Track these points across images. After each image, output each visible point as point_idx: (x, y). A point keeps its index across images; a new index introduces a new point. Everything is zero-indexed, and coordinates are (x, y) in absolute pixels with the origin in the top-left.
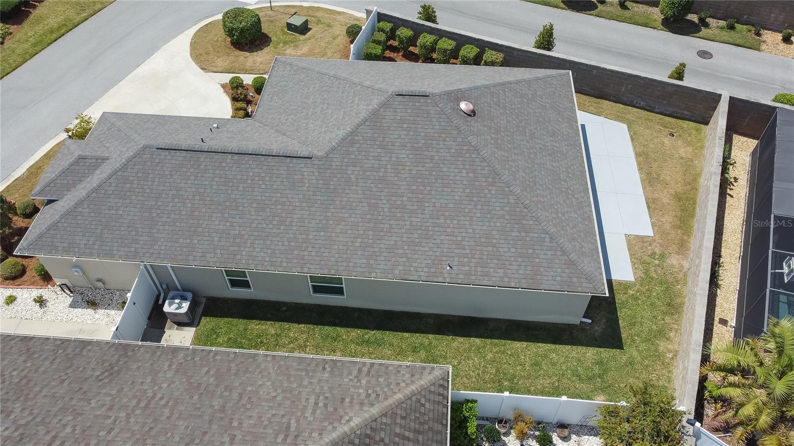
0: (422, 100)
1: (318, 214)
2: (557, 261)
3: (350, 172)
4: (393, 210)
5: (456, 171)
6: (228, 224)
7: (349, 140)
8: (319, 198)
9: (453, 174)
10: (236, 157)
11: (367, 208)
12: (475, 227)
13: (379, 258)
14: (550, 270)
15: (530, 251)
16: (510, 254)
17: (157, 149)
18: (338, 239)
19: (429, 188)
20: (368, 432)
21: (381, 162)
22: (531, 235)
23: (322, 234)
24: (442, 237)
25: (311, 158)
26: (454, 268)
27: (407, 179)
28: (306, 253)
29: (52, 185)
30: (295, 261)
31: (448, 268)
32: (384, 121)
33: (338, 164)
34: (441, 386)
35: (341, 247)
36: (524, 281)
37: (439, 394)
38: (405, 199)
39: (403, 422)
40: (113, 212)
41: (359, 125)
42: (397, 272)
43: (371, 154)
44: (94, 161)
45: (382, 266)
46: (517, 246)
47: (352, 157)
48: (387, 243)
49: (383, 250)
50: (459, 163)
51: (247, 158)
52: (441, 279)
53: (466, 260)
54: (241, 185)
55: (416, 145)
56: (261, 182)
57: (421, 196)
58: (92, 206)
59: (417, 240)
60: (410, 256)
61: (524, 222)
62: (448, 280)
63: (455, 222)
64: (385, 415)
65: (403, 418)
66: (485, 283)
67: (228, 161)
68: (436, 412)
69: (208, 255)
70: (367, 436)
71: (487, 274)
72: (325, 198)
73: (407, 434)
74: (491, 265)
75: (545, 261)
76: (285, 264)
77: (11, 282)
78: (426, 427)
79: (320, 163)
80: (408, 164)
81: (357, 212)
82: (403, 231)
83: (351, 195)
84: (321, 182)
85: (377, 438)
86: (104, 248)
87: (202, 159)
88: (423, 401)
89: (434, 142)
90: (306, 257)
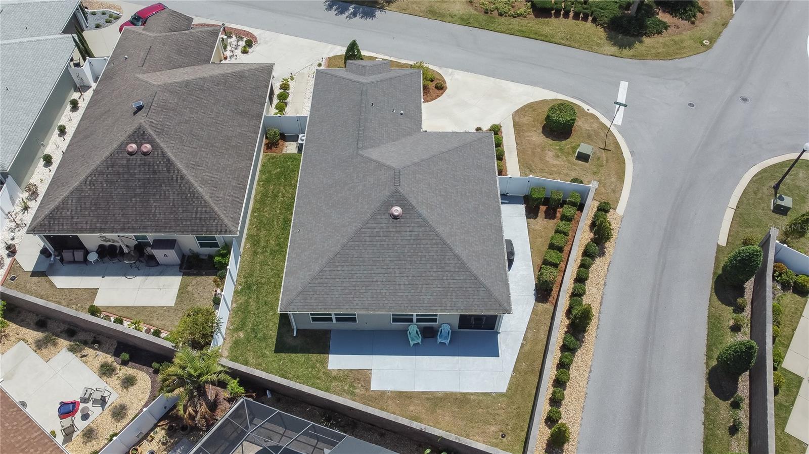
0: (392, 184)
1: (329, 165)
3: (350, 168)
4: (329, 195)
6: (325, 132)
7: (368, 160)
8: (337, 161)
9: (348, 215)
11: (330, 184)
14: (294, 279)
15: (304, 266)
16: (303, 257)
17: (362, 88)
19: (340, 206)
20: (196, 195)
21: (355, 180)
22: (313, 264)
23: (318, 171)
24: (314, 223)
27: (345, 195)
28: (310, 168)
30: (307, 166)
31: (298, 231)
32: (379, 171)
33: (355, 161)
34: (226, 230)
35: (312, 181)
36: (289, 268)
37: (221, 230)
38: (335, 198)
39: (204, 211)
41: (376, 161)
42: (298, 209)
43: (359, 174)
45: (301, 202)
46: (307, 260)
47: (358, 166)
48: (313, 200)
49: (309, 199)
50: (354, 216)
51: (358, 124)
53: (302, 237)
54: (344, 128)
59: (313, 212)
60: (306, 212)
63: (322, 225)
64: (205, 202)
65: (206, 211)
67: (356, 117)
68: (212, 228)
70: (194, 195)
71: (294, 250)
72: (336, 164)
73: (199, 214)
74: (298, 250)
75: (299, 275)
76: (305, 162)
78: (204, 223)
80: (354, 192)
81: (329, 180)
82: (318, 204)
83: (338, 174)
85: (194, 200)
88: (216, 221)
89: (366, 199)
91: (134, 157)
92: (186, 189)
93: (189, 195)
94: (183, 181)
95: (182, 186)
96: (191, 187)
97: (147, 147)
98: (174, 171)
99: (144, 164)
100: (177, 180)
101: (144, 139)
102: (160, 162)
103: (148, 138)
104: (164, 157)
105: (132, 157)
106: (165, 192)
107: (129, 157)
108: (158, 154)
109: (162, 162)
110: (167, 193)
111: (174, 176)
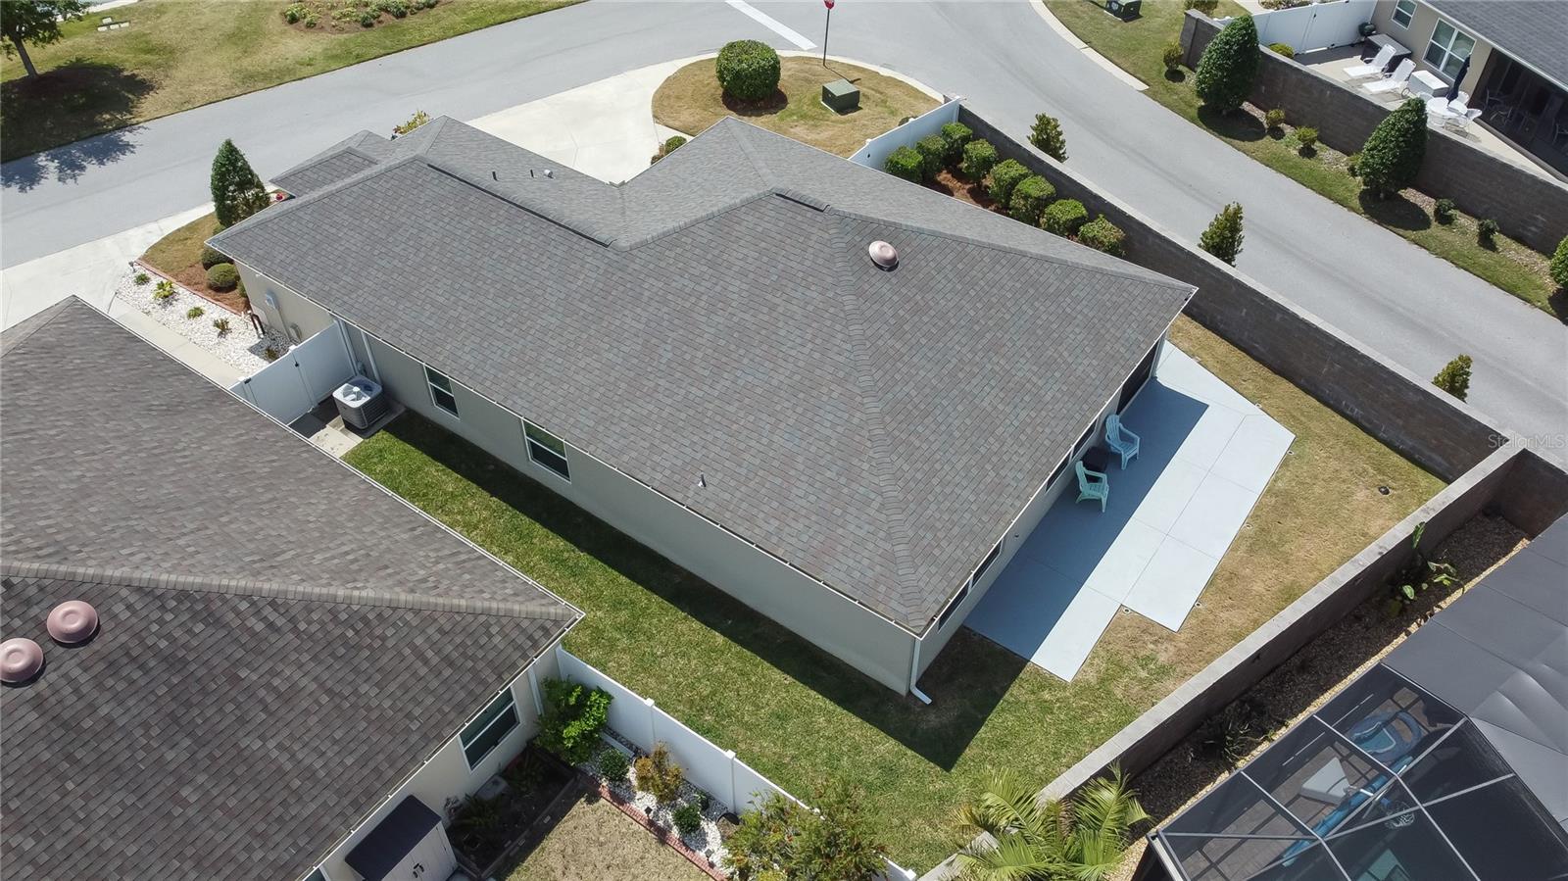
0: (810, 213)
1: (571, 330)
3: (646, 286)
6: (453, 298)
7: (670, 240)
8: (584, 307)
10: (514, 210)
11: (639, 348)
12: (775, 438)
13: (613, 428)
14: (851, 555)
16: (803, 502)
17: (429, 165)
19: (742, 352)
21: (697, 288)
22: (854, 486)
23: (560, 361)
24: (719, 434)
25: (607, 246)
26: (710, 488)
28: (524, 379)
29: (300, 175)
30: (504, 385)
31: (701, 484)
32: (737, 227)
33: (637, 267)
34: (543, 628)
36: (800, 554)
37: (530, 637)
38: (700, 355)
39: (437, 636)
40: (334, 230)
41: (698, 222)
42: (626, 458)
43: (692, 271)
44: (361, 160)
45: (610, 441)
46: (823, 496)
47: (663, 264)
48: (638, 410)
49: (626, 418)
50: (810, 330)
51: (527, 216)
52: (679, 497)
53: (733, 483)
54: (498, 252)
55: (761, 280)
56: (524, 257)
57: (724, 359)
58: (315, 215)
59: (681, 424)
60: (657, 442)
62: (689, 502)
63: (751, 418)
64: (417, 612)
65: (440, 630)
66: (740, 530)
67: (502, 212)
68: (503, 656)
69: (405, 332)
70: (364, 619)
71: (750, 519)
72: (592, 310)
74: (766, 509)
76: (488, 383)
77: (213, 293)
79: (615, 258)
80: (734, 304)
81: (623, 348)
83: (628, 321)
84: (600, 285)
85: (378, 632)
86: (298, 273)
87: (472, 199)
89: (791, 285)
91: (51, 676)
92: (323, 624)
93: (350, 633)
94: (293, 612)
95: (302, 626)
96: (333, 609)
97: (70, 616)
98: (234, 609)
99: (113, 667)
100: (271, 625)
101: (28, 603)
102: (161, 622)
103: (41, 589)
104: (159, 597)
105: (42, 685)
106: (268, 686)
107: (29, 692)
108: (129, 607)
109: (169, 617)
110: (276, 682)
111: (252, 622)
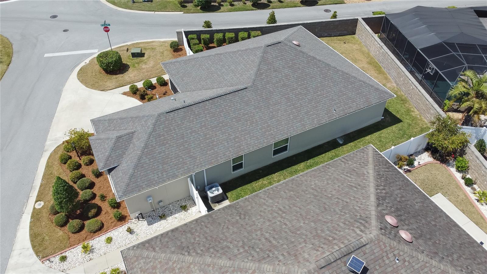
0: (279, 44)
1: (266, 112)
2: (371, 91)
3: (268, 87)
4: (297, 96)
5: (312, 70)
7: (259, 73)
9: (311, 72)
12: (334, 90)
15: (360, 91)
16: (353, 95)
17: (166, 113)
18: (282, 119)
20: (378, 173)
22: (356, 84)
23: (274, 120)
24: (324, 99)
25: (247, 88)
26: (336, 110)
27: (295, 81)
31: (334, 111)
32: (269, 60)
33: (260, 86)
35: (285, 122)
36: (365, 104)
38: (299, 90)
41: (259, 65)
42: (315, 122)
45: (308, 123)
48: (303, 111)
49: (304, 115)
53: (339, 105)
55: (289, 65)
56: (230, 108)
57: (304, 86)
59: (315, 105)
60: (316, 113)
61: (350, 80)
62: (337, 116)
66: (352, 111)
69: (227, 153)
71: (350, 107)
73: (386, 170)
74: (350, 103)
75: (367, 92)
79: (252, 89)
82: (307, 104)
84: (258, 97)
86: (169, 174)
87: (194, 109)
90: (273, 133)
94: (379, 184)
96: (377, 178)
97: (391, 220)
102: (387, 206)
104: (379, 203)
108: (383, 210)
109: (385, 204)
